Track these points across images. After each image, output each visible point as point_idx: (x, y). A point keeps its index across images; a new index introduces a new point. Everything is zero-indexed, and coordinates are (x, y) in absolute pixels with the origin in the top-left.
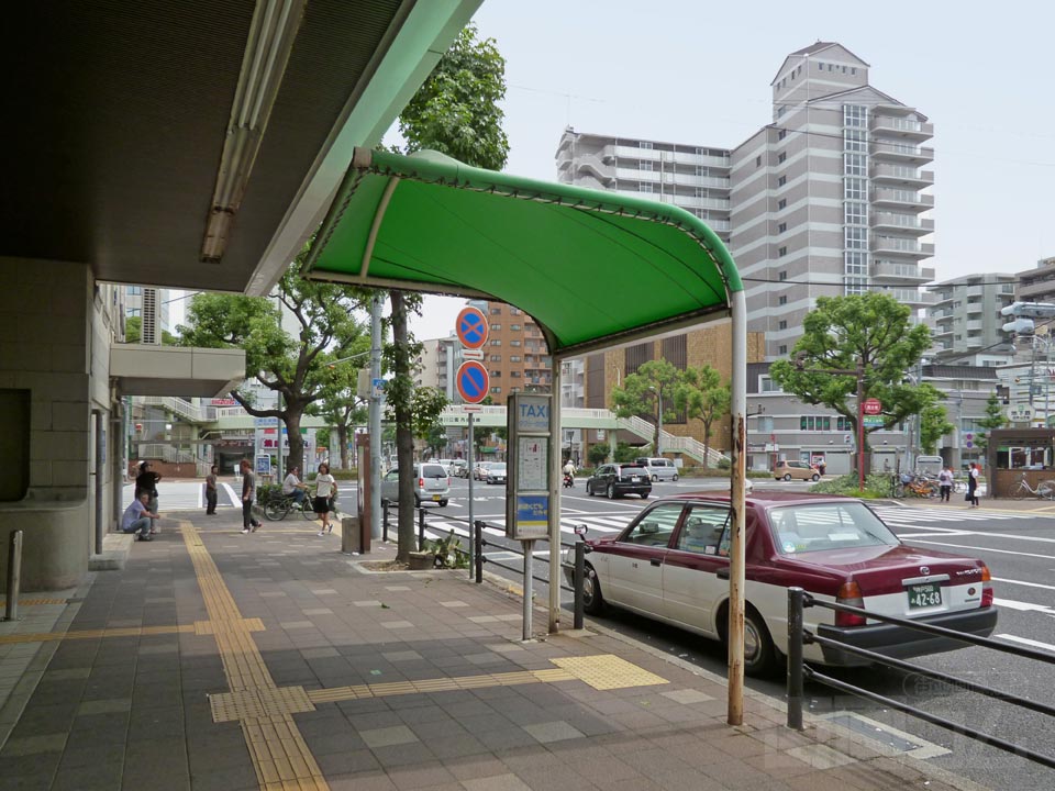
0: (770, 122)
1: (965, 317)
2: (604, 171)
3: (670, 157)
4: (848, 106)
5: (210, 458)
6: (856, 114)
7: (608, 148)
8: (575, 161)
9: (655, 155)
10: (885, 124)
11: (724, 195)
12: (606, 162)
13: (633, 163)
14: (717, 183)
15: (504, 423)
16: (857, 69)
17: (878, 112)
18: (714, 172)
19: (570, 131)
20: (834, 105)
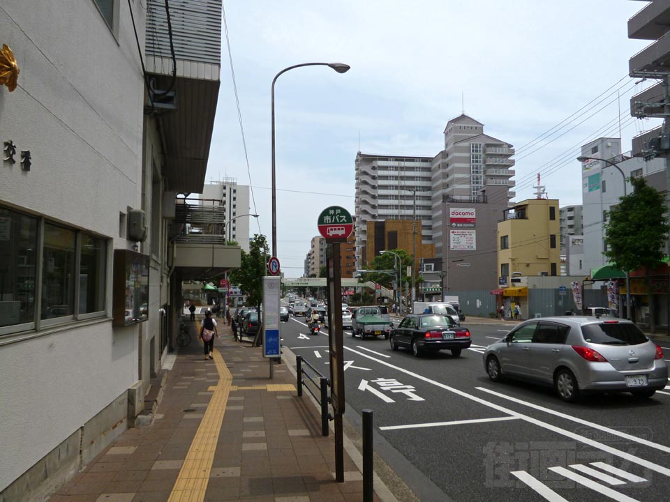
0: (444, 149)
1: (567, 227)
2: (372, 173)
3: (403, 164)
4: (473, 144)
5: (206, 298)
6: (477, 147)
7: (374, 162)
8: (360, 168)
9: (396, 164)
10: (491, 151)
11: (429, 179)
12: (374, 168)
13: (386, 168)
14: (425, 174)
15: (326, 285)
16: (478, 127)
17: (488, 145)
18: (423, 169)
19: (359, 154)
20: (466, 144)
